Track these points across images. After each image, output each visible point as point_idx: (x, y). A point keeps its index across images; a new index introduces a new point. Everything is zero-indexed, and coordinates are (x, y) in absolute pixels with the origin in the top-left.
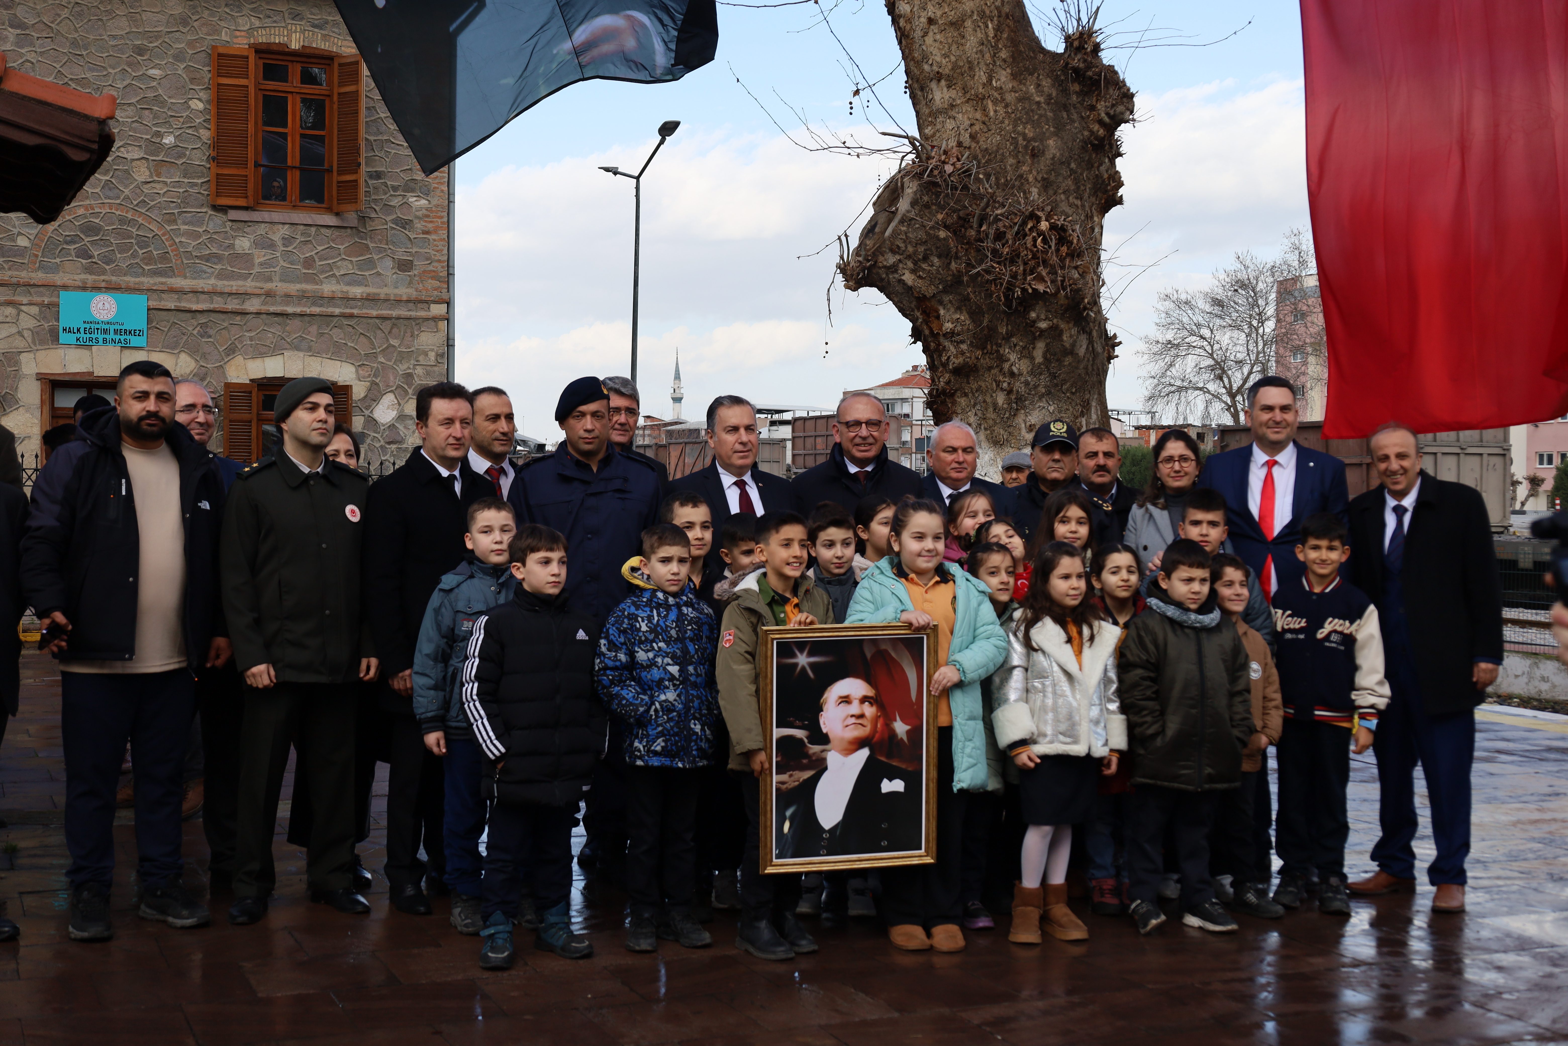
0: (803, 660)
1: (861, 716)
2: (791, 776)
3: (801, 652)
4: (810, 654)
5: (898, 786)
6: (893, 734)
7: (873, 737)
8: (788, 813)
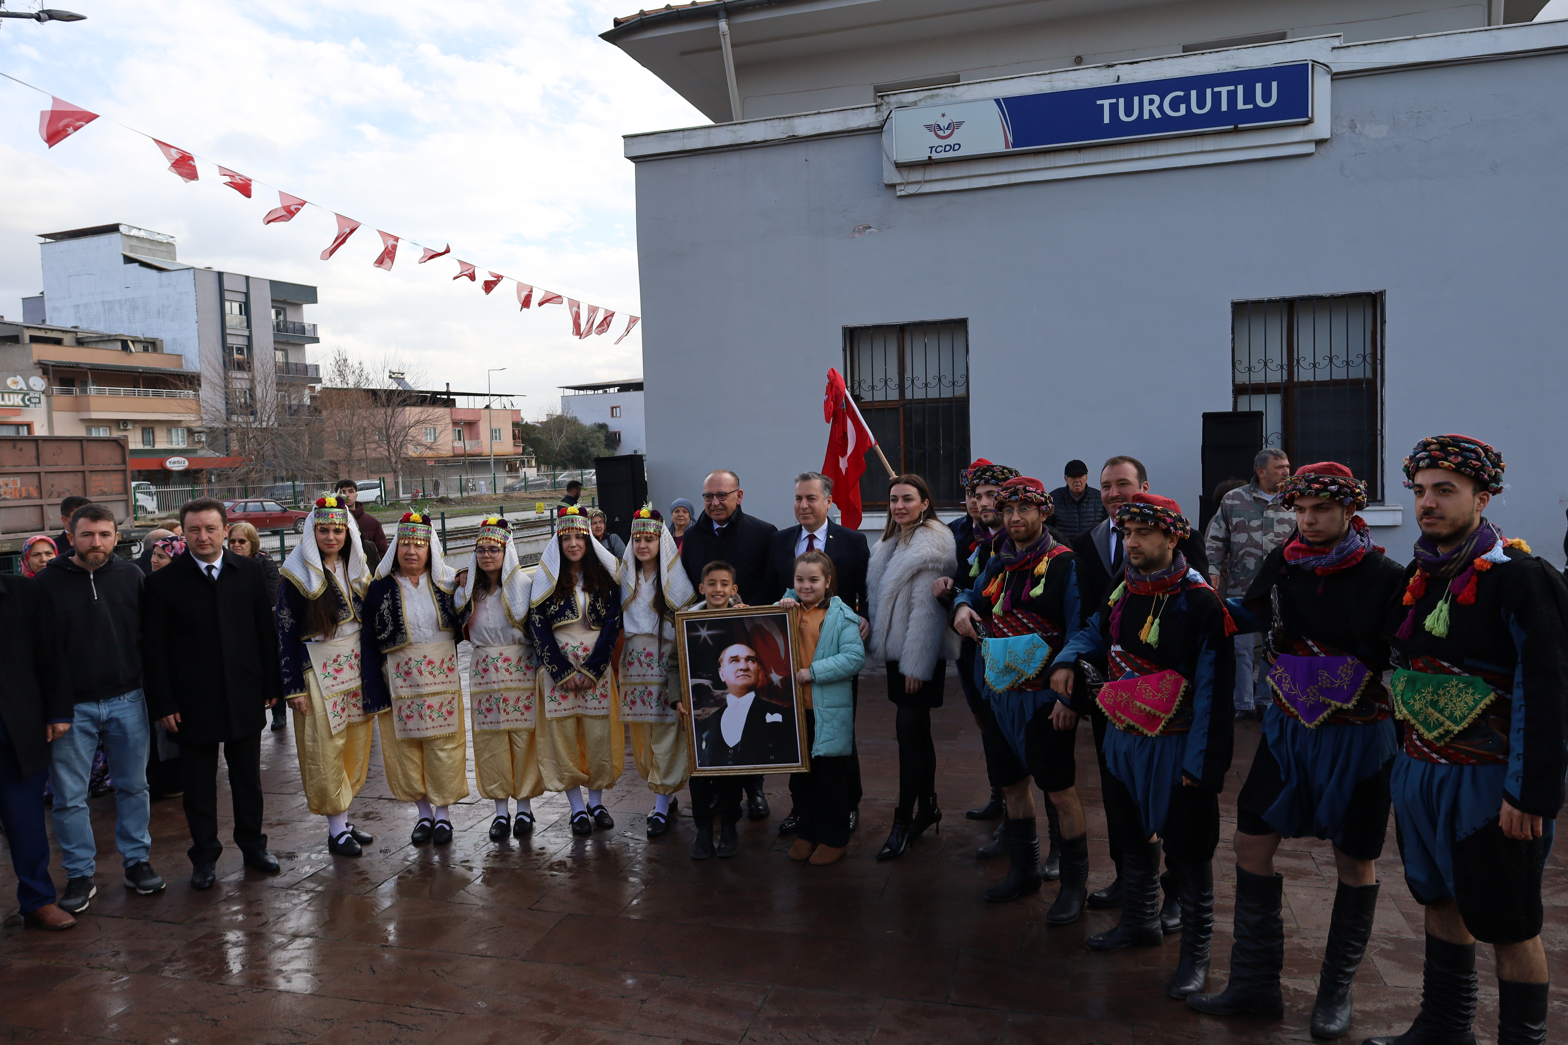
0: (704, 633)
1: (747, 670)
2: (703, 711)
3: (703, 628)
4: (709, 629)
5: (777, 718)
6: (770, 682)
7: (757, 683)
8: (704, 736)
